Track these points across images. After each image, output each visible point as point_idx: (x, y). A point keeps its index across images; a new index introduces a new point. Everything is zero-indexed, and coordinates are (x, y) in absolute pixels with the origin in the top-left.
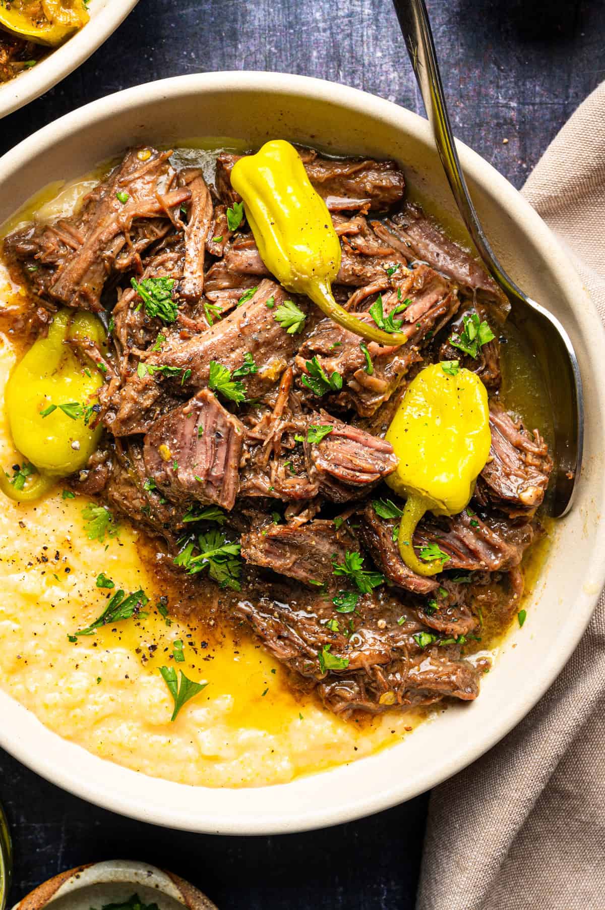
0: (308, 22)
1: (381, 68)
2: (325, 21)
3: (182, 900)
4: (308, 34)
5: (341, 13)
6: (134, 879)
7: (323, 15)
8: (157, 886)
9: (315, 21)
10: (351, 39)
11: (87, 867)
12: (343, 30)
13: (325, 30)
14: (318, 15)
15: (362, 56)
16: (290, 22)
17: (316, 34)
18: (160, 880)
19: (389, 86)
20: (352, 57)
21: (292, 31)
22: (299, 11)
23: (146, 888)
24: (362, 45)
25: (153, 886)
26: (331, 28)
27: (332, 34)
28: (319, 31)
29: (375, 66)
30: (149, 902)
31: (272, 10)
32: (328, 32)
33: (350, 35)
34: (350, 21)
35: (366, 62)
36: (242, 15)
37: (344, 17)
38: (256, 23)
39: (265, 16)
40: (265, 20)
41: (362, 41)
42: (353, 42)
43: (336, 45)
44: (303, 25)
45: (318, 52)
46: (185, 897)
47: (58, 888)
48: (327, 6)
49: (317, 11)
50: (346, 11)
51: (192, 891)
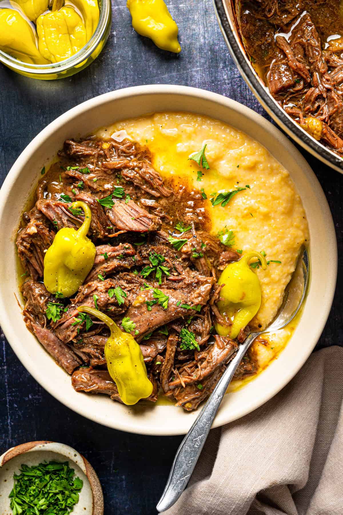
0: (221, 80)
1: (255, 101)
2: (228, 80)
3: (85, 472)
4: (221, 86)
5: (236, 76)
6: (67, 455)
7: (228, 77)
8: (77, 462)
9: (224, 79)
10: (241, 88)
11: (49, 443)
12: (237, 84)
13: (228, 84)
14: (225, 77)
15: (246, 95)
16: (212, 80)
17: (224, 86)
18: (79, 460)
19: (258, 109)
20: (241, 96)
21: (213, 84)
22: (216, 75)
23: (72, 461)
24: (246, 91)
25: (75, 461)
26: (231, 83)
27: (232, 85)
28: (226, 84)
29: (252, 100)
30: (71, 467)
31: (204, 75)
32: (230, 85)
33: (240, 86)
34: (240, 80)
35: (248, 98)
36: (190, 77)
37: (237, 78)
38: (197, 81)
39: (201, 77)
40: (201, 79)
41: (246, 88)
42: (242, 89)
43: (234, 91)
44: (218, 81)
45: (226, 94)
46: (87, 471)
47: (33, 447)
48: (229, 73)
49: (225, 75)
50: (238, 75)
51: (91, 469)
